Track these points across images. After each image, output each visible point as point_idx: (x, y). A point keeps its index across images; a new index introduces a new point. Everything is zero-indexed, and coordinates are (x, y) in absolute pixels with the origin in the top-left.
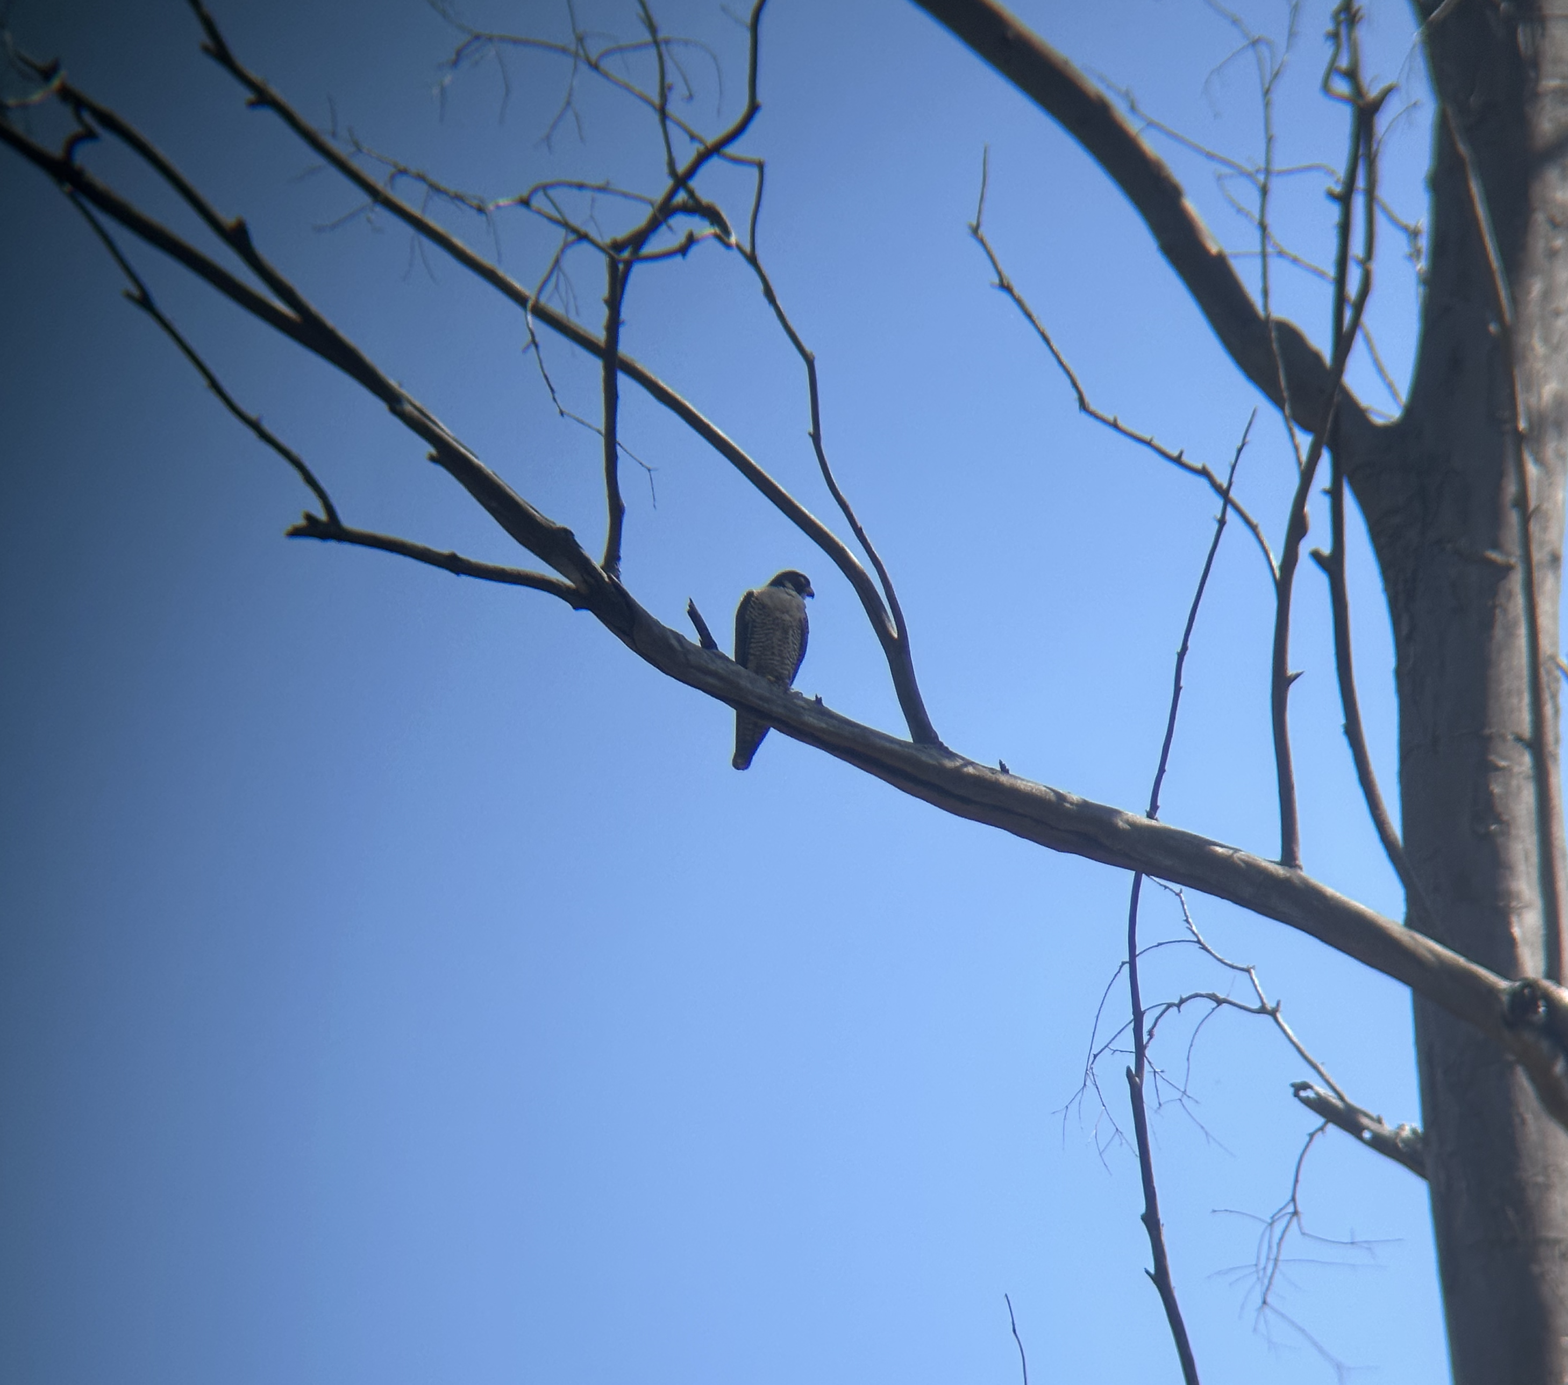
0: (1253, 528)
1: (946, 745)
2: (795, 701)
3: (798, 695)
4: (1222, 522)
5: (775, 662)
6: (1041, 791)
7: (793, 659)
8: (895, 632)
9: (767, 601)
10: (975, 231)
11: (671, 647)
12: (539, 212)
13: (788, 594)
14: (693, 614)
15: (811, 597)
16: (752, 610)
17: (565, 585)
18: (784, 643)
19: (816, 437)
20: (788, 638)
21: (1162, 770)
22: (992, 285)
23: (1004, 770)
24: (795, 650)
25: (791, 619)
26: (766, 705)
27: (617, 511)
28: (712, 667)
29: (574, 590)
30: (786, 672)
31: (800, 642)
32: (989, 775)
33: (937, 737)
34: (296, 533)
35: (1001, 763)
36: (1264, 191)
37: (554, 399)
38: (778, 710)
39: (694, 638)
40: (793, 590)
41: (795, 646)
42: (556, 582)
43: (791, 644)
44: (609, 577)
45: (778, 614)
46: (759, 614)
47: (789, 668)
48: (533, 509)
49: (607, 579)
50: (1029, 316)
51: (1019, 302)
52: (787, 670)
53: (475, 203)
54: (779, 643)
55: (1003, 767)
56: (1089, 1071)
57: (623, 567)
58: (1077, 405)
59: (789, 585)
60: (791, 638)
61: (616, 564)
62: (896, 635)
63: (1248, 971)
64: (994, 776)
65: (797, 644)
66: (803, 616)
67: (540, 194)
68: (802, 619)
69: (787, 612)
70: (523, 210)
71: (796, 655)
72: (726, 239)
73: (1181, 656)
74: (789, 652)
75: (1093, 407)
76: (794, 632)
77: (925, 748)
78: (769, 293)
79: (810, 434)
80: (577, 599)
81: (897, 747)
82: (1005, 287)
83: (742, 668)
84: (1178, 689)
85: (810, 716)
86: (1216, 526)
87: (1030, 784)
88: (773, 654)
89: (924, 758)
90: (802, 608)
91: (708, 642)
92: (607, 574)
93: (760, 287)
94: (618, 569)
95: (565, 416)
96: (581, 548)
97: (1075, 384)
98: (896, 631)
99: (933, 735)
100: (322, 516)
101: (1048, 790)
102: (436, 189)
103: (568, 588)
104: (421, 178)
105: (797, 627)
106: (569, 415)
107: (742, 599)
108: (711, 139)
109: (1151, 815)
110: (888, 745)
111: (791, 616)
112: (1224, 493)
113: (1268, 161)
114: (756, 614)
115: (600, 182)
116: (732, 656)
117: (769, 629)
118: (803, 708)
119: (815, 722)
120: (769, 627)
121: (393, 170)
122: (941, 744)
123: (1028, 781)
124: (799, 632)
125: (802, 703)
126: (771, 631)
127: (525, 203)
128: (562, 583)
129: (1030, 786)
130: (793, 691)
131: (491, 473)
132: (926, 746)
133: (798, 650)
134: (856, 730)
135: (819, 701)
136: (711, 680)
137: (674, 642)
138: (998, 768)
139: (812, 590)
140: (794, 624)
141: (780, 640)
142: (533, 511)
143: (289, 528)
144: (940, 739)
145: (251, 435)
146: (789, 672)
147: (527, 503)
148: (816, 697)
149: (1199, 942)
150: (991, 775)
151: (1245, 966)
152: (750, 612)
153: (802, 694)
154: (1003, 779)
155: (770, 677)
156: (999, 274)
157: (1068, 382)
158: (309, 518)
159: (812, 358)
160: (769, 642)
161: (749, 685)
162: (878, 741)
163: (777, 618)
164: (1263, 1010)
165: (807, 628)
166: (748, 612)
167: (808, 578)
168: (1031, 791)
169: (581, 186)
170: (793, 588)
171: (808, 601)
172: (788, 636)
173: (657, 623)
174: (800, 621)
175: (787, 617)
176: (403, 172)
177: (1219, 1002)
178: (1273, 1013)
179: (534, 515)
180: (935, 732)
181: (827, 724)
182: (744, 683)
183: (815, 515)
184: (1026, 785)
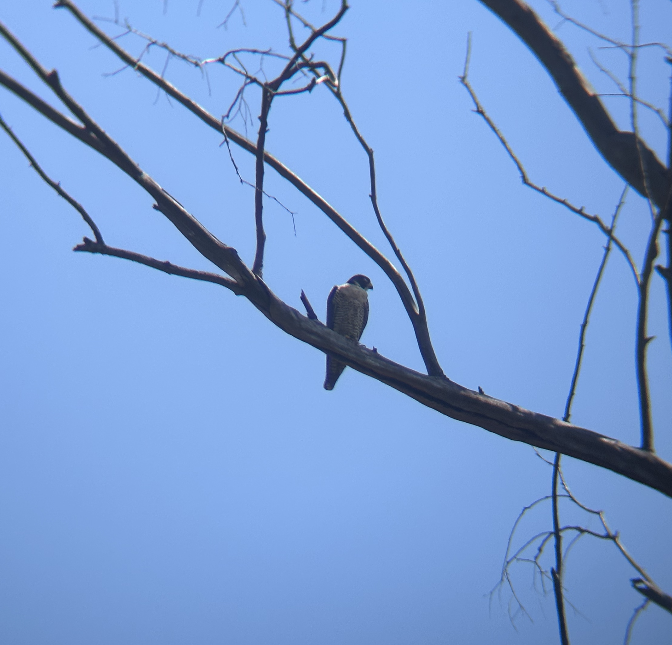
0: (625, 252)
1: (447, 377)
2: (362, 350)
3: (363, 347)
4: (608, 249)
5: (350, 328)
6: (503, 405)
7: (360, 326)
8: (418, 311)
9: (345, 292)
10: (463, 79)
11: (292, 318)
12: (229, 66)
13: (357, 288)
14: (303, 298)
15: (371, 289)
16: (336, 297)
17: (231, 280)
18: (355, 316)
19: (373, 197)
20: (357, 314)
21: (572, 394)
22: (473, 111)
23: (481, 392)
24: (361, 321)
25: (359, 303)
26: (345, 352)
27: (261, 238)
28: (314, 329)
29: (236, 284)
30: (356, 334)
31: (363, 315)
32: (473, 395)
33: (442, 373)
34: (79, 249)
35: (479, 388)
36: (632, 57)
37: (238, 173)
38: (352, 355)
39: (304, 312)
40: (360, 286)
41: (361, 318)
42: (226, 279)
43: (359, 317)
44: (257, 277)
45: (352, 300)
46: (341, 300)
47: (357, 331)
48: (214, 237)
49: (255, 278)
50: (493, 128)
51: (488, 120)
52: (356, 332)
53: (194, 61)
54: (352, 317)
55: (480, 390)
56: (504, 571)
57: (264, 271)
58: (521, 180)
59: (358, 284)
60: (359, 313)
61: (260, 269)
62: (418, 312)
63: (598, 513)
64: (475, 396)
65: (362, 317)
66: (365, 301)
67: (231, 55)
68: (365, 303)
69: (357, 299)
70: (220, 65)
71: (361, 323)
72: (333, 82)
73: (584, 326)
74: (357, 322)
75: (531, 181)
76: (361, 311)
77: (436, 379)
78: (347, 115)
79: (370, 196)
80: (238, 289)
81: (420, 378)
82: (480, 112)
83: (332, 331)
84: (581, 346)
85: (370, 359)
86: (603, 252)
87: (496, 401)
88: (348, 323)
89: (435, 384)
90: (365, 296)
91: (312, 315)
92: (255, 275)
93: (342, 111)
94: (261, 273)
95: (243, 183)
96: (241, 260)
97: (520, 168)
98: (418, 309)
99: (440, 371)
100: (94, 239)
101: (507, 404)
102: (173, 53)
103: (233, 282)
104: (165, 46)
105: (362, 307)
106: (246, 182)
107: (331, 291)
108: (318, 27)
109: (566, 419)
110: (415, 376)
111: (359, 301)
112: (609, 232)
113: (634, 40)
114: (339, 300)
115: (266, 49)
116: (325, 323)
117: (346, 308)
118: (366, 354)
119: (373, 362)
120: (346, 307)
121: (149, 42)
122: (445, 376)
123: (495, 399)
124: (363, 310)
125: (366, 352)
126: (347, 310)
127: (222, 61)
128: (230, 280)
129: (496, 402)
130: (360, 344)
131: (191, 216)
132: (437, 378)
133: (363, 321)
134: (396, 367)
135: (375, 350)
136: (313, 337)
137: (293, 315)
138: (478, 391)
139: (371, 285)
140: (360, 305)
141: (352, 315)
142: (214, 238)
143: (75, 246)
144: (445, 374)
145: (54, 192)
146: (358, 334)
147: (211, 234)
148: (374, 348)
149: (570, 496)
150: (474, 395)
151: (596, 510)
152: (336, 298)
153: (365, 346)
154: (481, 397)
155: (347, 336)
156: (477, 104)
157: (516, 167)
158: (86, 240)
159: (371, 152)
160: (346, 316)
161: (335, 340)
162: (409, 374)
163: (351, 302)
164: (608, 536)
165: (368, 307)
166: (334, 298)
167: (369, 278)
168: (497, 404)
169: (254, 52)
170: (359, 285)
171: (369, 292)
172: (357, 313)
173: (284, 304)
174: (364, 304)
175: (356, 302)
176: (154, 43)
177: (582, 531)
178: (613, 538)
179: (214, 240)
180: (441, 370)
181: (379, 364)
182: (332, 339)
183: (371, 243)
184: (494, 401)
